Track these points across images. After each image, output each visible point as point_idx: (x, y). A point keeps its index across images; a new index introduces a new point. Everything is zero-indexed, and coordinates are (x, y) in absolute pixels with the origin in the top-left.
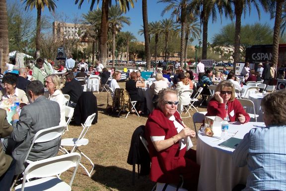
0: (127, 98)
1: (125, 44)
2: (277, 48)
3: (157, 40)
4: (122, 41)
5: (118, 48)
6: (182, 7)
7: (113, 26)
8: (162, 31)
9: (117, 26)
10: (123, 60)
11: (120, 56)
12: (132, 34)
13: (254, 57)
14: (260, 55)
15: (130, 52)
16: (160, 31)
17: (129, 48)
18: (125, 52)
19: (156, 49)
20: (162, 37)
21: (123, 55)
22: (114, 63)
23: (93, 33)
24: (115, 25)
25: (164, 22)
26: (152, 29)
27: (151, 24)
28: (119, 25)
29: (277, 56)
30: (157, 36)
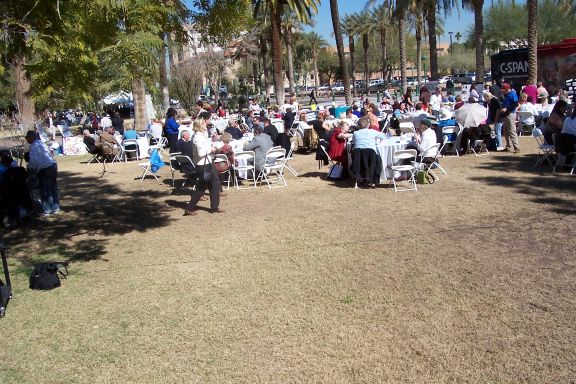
0: (315, 136)
1: (310, 56)
2: (535, 55)
3: (366, 46)
4: (305, 50)
5: (297, 67)
7: (286, 31)
8: (375, 28)
9: (293, 30)
10: (309, 84)
11: (302, 79)
12: (321, 36)
13: (504, 69)
14: (511, 66)
15: (320, 71)
16: (370, 29)
17: (318, 63)
18: (310, 70)
19: (366, 62)
20: (375, 39)
21: (309, 76)
23: (254, 48)
24: (290, 29)
25: (376, 11)
26: (356, 26)
27: (353, 17)
28: (296, 28)
29: (535, 67)
30: (365, 38)
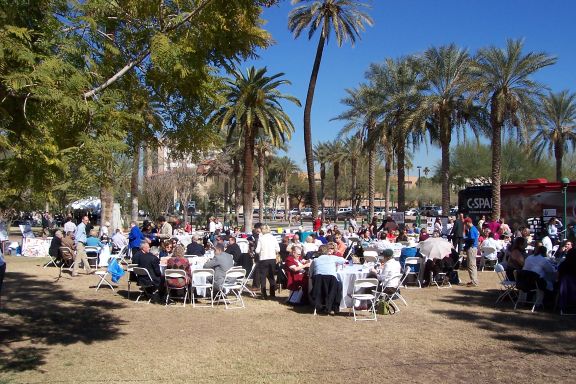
1: (282, 180)
3: (337, 174)
4: (277, 174)
5: (268, 190)
6: (369, 127)
7: (259, 154)
8: (346, 157)
9: (267, 153)
10: (278, 207)
11: (272, 201)
15: (290, 195)
16: (341, 158)
17: (289, 187)
18: (281, 194)
19: (336, 189)
20: (345, 168)
21: (279, 200)
22: (263, 215)
23: (227, 167)
24: (264, 152)
25: (348, 141)
26: (328, 154)
27: (326, 145)
28: (269, 151)
30: (336, 166)
